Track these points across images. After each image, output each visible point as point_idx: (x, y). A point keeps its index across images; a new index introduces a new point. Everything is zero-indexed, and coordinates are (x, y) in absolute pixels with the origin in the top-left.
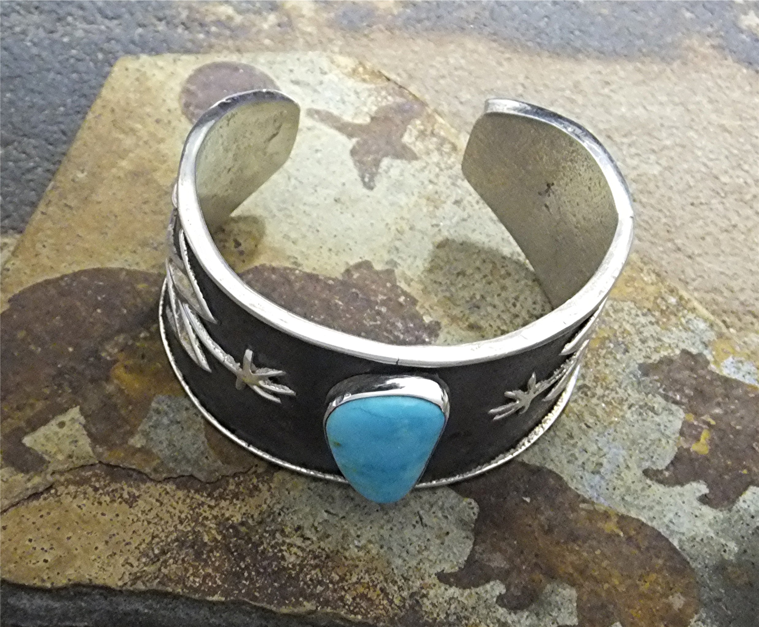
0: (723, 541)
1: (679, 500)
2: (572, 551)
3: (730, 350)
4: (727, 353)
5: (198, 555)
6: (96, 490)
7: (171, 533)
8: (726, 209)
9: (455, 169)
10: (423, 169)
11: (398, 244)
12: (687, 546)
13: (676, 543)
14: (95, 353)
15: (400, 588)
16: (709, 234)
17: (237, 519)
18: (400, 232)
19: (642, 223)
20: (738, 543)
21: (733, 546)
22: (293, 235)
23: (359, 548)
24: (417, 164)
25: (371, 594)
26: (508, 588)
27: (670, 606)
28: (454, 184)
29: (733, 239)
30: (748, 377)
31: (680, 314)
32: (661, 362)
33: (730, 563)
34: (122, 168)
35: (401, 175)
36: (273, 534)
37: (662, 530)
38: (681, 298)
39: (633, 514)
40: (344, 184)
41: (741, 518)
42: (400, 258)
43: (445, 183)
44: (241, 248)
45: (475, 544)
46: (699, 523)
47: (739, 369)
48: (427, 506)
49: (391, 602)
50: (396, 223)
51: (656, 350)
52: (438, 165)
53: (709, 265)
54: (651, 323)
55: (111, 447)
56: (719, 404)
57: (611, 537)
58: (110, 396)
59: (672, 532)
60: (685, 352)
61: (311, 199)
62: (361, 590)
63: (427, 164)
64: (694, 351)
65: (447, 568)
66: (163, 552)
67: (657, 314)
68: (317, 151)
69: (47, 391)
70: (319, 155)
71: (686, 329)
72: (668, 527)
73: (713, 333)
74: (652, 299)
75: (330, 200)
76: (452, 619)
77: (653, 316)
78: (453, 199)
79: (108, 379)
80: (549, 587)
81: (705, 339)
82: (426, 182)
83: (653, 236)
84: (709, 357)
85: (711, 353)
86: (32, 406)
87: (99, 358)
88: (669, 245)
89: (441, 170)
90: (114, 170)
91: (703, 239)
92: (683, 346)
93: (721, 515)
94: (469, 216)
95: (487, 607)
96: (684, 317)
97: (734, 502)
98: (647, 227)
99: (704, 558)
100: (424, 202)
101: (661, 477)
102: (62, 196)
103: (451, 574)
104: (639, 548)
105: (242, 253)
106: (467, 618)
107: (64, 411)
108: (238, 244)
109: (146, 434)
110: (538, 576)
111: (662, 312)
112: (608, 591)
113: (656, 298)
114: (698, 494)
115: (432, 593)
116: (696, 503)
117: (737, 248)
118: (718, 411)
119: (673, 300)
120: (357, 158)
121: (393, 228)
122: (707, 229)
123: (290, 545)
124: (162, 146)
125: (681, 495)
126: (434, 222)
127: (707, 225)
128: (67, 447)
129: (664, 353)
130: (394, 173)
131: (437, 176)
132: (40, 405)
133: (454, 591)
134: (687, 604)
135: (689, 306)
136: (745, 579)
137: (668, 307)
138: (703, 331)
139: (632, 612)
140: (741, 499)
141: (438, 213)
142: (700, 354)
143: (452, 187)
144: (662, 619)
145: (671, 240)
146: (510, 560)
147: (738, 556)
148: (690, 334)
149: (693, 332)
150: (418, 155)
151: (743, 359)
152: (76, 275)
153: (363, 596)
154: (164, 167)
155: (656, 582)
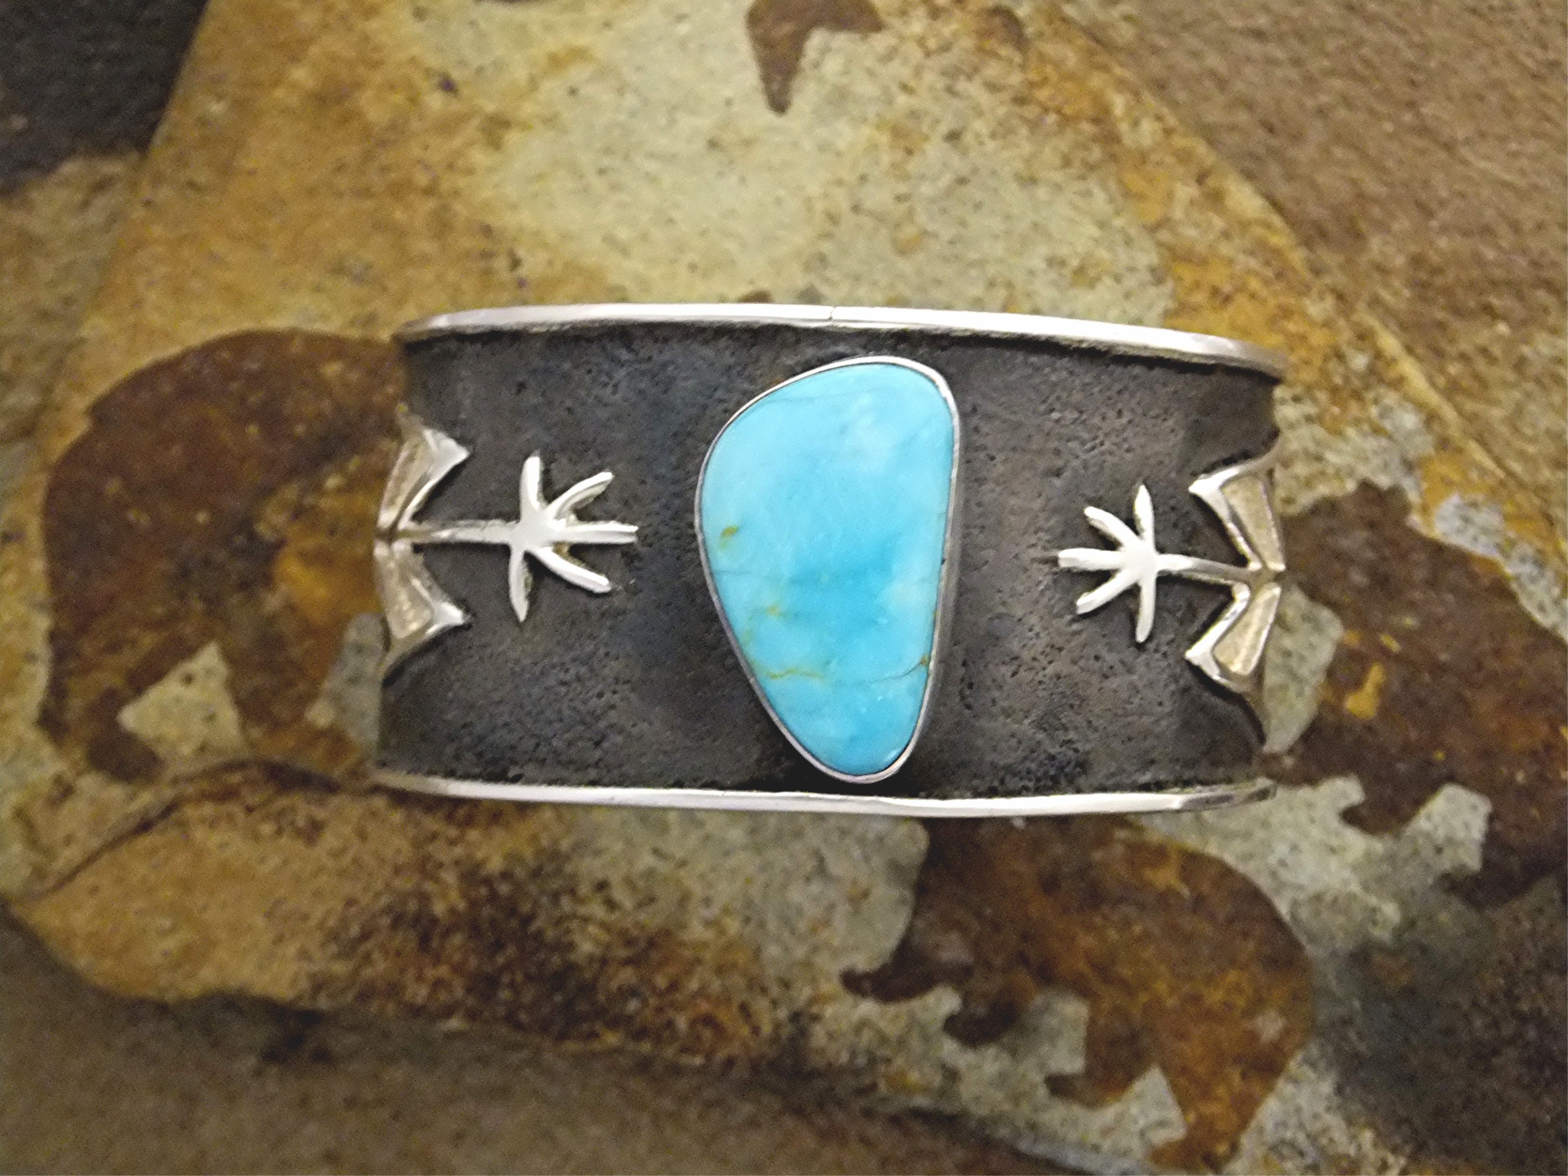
0: (1373, 901)
1: (1303, 816)
2: (1090, 928)
3: (1456, 477)
4: (1448, 484)
5: (424, 941)
6: (249, 810)
7: (378, 895)
8: (1543, 21)
9: (956, 50)
10: (889, 56)
11: (826, 247)
12: (1304, 913)
13: (1283, 908)
14: (246, 525)
15: (775, 1003)
16: (1496, 85)
17: (495, 864)
18: (833, 219)
19: (1359, 67)
20: (1403, 904)
21: (1391, 912)
22: (623, 234)
23: (709, 923)
24: (880, 42)
25: (724, 1016)
26: (965, 1003)
27: (1253, 1036)
28: (951, 91)
29: (1545, 97)
30: (1483, 539)
31: (1370, 395)
32: (1316, 510)
33: (1380, 947)
34: (294, 86)
35: (846, 72)
36: (555, 897)
37: (1264, 882)
38: (1378, 355)
39: (1212, 849)
40: (729, 103)
41: (1416, 853)
42: (827, 281)
43: (931, 88)
44: (523, 272)
45: (916, 913)
46: (1334, 863)
47: (1467, 520)
48: (835, 838)
49: (756, 1030)
50: (826, 195)
51: (1309, 483)
52: (921, 41)
53: (1483, 164)
54: (1309, 419)
55: (276, 726)
56: (1412, 606)
57: (1165, 898)
58: (272, 619)
59: (1281, 885)
60: (1366, 486)
61: (662, 143)
62: (705, 1007)
63: (902, 38)
64: (1383, 481)
65: (862, 962)
66: (365, 935)
67: (1322, 396)
68: (681, 18)
69: (159, 610)
70: (683, 29)
71: (1377, 431)
72: (1274, 874)
73: (1430, 438)
74: (1317, 361)
75: (699, 145)
76: (861, 1061)
77: (1314, 400)
78: (944, 128)
79: (268, 581)
80: (1039, 1000)
81: (1412, 455)
82: (894, 88)
83: (1377, 95)
84: (1413, 496)
85: (1418, 486)
86: (133, 642)
87: (252, 536)
88: (1408, 117)
89: (928, 54)
90: (280, 93)
91: (1481, 98)
92: (1364, 471)
93: (1379, 846)
94: (975, 171)
95: (926, 1038)
96: (1376, 402)
97: (1406, 819)
98: (1366, 72)
99: (1333, 938)
100: (884, 139)
101: (1276, 768)
102: (181, 161)
103: (867, 976)
104: (1212, 917)
105: (521, 283)
106: (888, 1061)
107: (189, 652)
108: (516, 263)
109: (336, 698)
110: (1023, 978)
111: (1334, 391)
112: (1146, 1008)
113: (1326, 360)
114: (1343, 804)
115: (829, 1011)
116: (1335, 823)
117: (1548, 119)
118: (1410, 621)
119: (1360, 361)
120: (759, 31)
121: (819, 206)
122: (1495, 73)
123: (586, 920)
124: (374, 25)
125: (1310, 805)
126: (902, 188)
127: (1495, 63)
128: (198, 730)
129: (1323, 490)
130: (832, 66)
131: (918, 71)
132: (148, 640)
133: (868, 1008)
134: (1286, 1032)
135: (1392, 374)
136: (1404, 979)
137: (1347, 379)
138: (1409, 435)
139: (1183, 1046)
140: (1423, 812)
141: (913, 166)
142: (1395, 491)
143: (946, 96)
144: (1237, 1060)
145: (1411, 105)
146: (976, 946)
147: (1398, 933)
148: (1384, 442)
149: (1390, 437)
150: (883, 17)
151: (1480, 497)
152: (209, 350)
153: (709, 1021)
154: (377, 78)
155: (1238, 988)
